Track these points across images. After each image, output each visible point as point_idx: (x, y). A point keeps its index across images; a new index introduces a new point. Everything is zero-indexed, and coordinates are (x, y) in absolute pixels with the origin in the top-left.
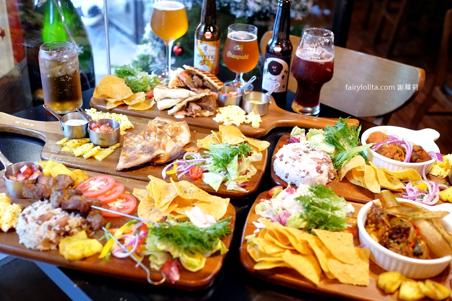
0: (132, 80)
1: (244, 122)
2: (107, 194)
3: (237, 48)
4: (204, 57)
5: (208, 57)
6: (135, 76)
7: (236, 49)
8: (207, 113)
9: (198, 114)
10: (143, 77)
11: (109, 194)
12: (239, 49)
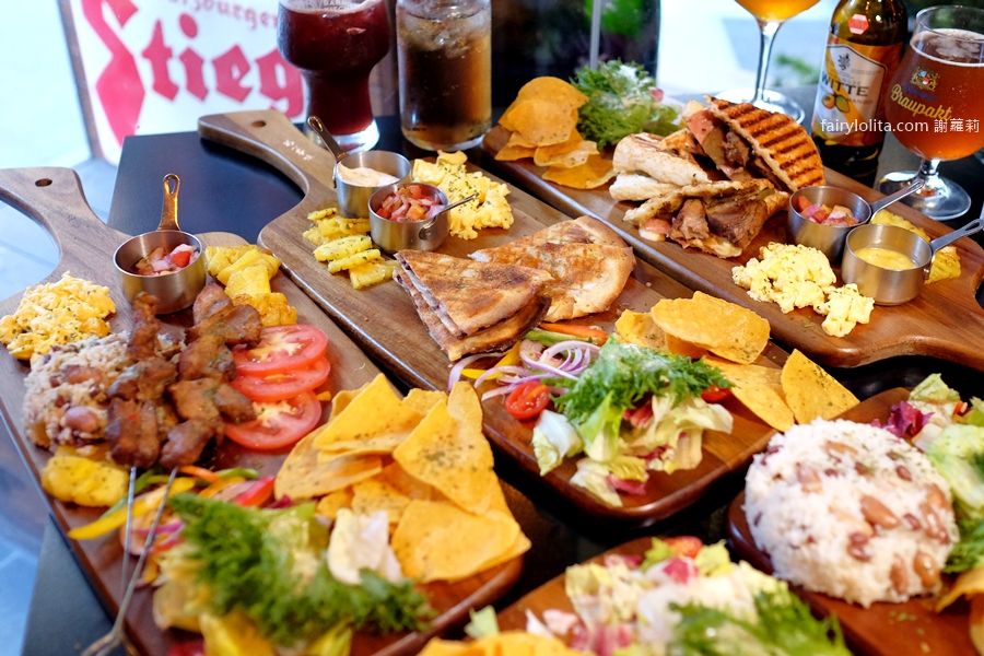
0: (606, 104)
1: (811, 307)
2: (269, 378)
3: (921, 79)
4: (836, 85)
5: (847, 88)
6: (619, 98)
7: (917, 83)
8: (725, 249)
9: (699, 243)
10: (634, 106)
11: (274, 382)
12: (925, 83)
